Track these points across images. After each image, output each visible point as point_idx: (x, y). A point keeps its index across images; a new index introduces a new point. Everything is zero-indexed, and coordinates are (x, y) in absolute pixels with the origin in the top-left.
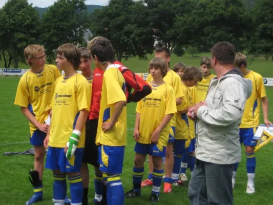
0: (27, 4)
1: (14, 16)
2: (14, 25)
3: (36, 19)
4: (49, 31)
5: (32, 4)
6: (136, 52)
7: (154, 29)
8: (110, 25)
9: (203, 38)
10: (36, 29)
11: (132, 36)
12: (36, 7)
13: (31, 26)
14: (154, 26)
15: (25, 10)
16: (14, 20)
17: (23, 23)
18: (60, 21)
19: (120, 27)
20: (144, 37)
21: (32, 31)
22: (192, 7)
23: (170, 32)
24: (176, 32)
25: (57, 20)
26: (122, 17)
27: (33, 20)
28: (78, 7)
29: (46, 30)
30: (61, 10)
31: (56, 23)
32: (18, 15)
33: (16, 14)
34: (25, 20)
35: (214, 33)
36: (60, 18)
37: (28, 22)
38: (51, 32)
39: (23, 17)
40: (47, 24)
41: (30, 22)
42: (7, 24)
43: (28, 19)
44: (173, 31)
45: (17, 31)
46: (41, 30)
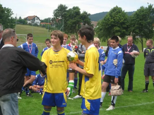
0: (122, 10)
2: (114, 22)
3: (126, 19)
4: (134, 26)
5: (124, 11)
10: (126, 25)
12: (127, 12)
13: (123, 23)
15: (121, 14)
16: (114, 20)
17: (120, 21)
18: (141, 20)
21: (124, 26)
25: (139, 19)
27: (125, 20)
29: (132, 25)
30: (142, 14)
31: (139, 21)
32: (117, 17)
33: (115, 16)
34: (120, 20)
36: (141, 18)
37: (122, 21)
39: (120, 18)
40: (133, 22)
41: (124, 21)
42: (110, 22)
43: (122, 19)
45: (115, 26)
46: (129, 25)
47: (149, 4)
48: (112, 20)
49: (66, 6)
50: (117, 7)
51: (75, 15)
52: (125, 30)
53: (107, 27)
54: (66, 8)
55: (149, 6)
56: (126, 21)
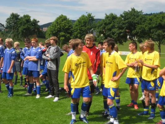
0: (67, 18)
1: (60, 24)
2: (60, 28)
3: (71, 25)
5: (69, 18)
6: (118, 42)
7: (127, 30)
8: (106, 28)
9: (150, 34)
10: (70, 30)
11: (115, 34)
12: (71, 20)
13: (68, 29)
14: (126, 29)
15: (65, 21)
16: (60, 26)
17: (65, 27)
18: (82, 26)
19: (110, 30)
20: (122, 34)
21: (68, 31)
22: (146, 19)
23: (134, 32)
24: (137, 31)
25: (80, 26)
26: (111, 25)
28: (91, 20)
29: (76, 30)
30: (82, 21)
31: (80, 27)
32: (62, 24)
33: (61, 23)
35: (156, 32)
36: (82, 25)
38: (78, 32)
39: (65, 25)
41: (68, 27)
42: (56, 28)
43: (67, 25)
44: (135, 31)
45: (62, 31)
46: (73, 31)
47: (88, 13)
48: (59, 26)
49: (18, 14)
50: (62, 15)
51: (25, 22)
52: (69, 35)
53: (54, 32)
54: (18, 16)
55: (88, 15)
56: (70, 27)
